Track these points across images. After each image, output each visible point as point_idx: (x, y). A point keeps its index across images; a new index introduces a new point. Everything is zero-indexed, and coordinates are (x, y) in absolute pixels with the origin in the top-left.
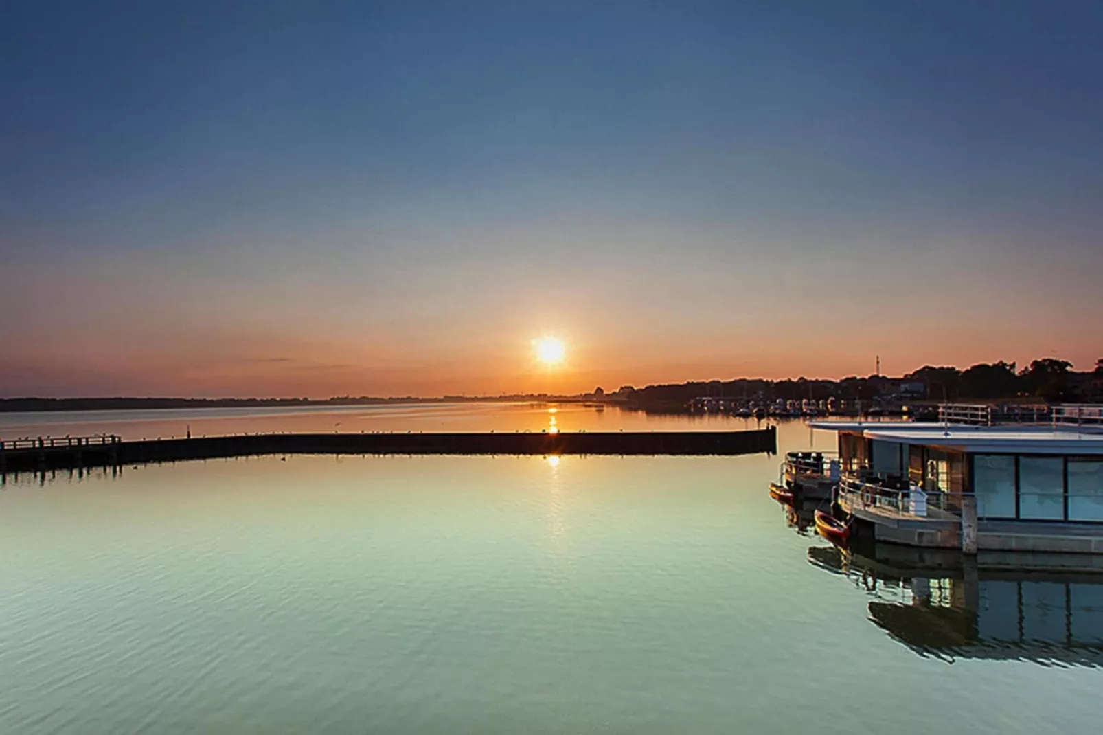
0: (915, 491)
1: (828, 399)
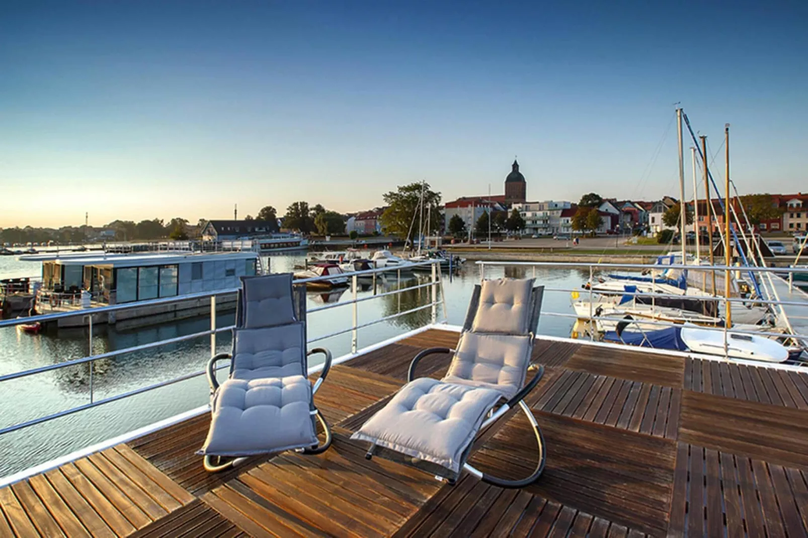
0: (85, 293)
1: (48, 241)
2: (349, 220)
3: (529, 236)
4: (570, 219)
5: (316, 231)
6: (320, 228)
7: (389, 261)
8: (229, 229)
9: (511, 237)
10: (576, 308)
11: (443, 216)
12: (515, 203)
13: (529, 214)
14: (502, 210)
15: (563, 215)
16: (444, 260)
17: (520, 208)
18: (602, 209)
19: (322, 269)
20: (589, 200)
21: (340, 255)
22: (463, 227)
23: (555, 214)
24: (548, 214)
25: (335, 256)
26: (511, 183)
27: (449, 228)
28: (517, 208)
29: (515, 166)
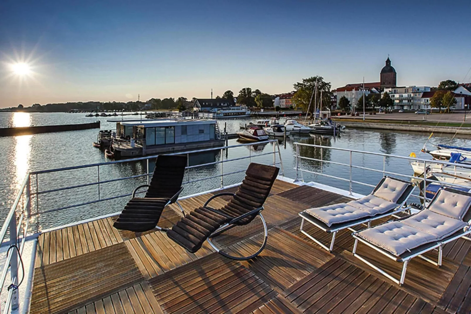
1: (122, 109)
2: (276, 99)
3: (396, 111)
4: (429, 99)
5: (256, 105)
6: (258, 104)
7: (295, 127)
8: (207, 104)
9: (382, 112)
10: (413, 166)
11: (335, 97)
12: (386, 88)
13: (397, 96)
14: (378, 92)
15: (423, 97)
16: (330, 127)
17: (390, 91)
18: (457, 92)
19: (254, 130)
20: (446, 85)
21: (266, 122)
22: (348, 104)
23: (418, 96)
24: (412, 96)
25: (263, 122)
26: (385, 74)
27: (339, 104)
28: (388, 92)
29: (388, 61)
